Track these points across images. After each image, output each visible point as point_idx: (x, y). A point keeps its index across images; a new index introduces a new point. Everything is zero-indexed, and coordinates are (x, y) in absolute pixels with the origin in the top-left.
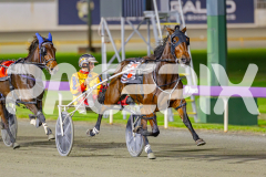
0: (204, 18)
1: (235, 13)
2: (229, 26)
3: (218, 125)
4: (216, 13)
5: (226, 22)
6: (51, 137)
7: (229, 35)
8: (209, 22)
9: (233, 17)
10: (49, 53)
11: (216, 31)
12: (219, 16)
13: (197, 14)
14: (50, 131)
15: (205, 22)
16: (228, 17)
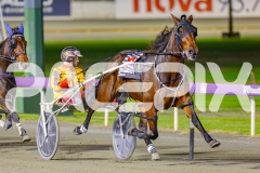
0: (21, 10)
1: (52, 6)
2: (46, 18)
3: (35, 116)
4: (33, 6)
5: (42, 14)
6: (26, 138)
7: (46, 27)
8: (26, 14)
9: (50, 10)
10: (19, 46)
11: (33, 24)
12: (36, 9)
13: (15, 7)
14: (24, 132)
15: (22, 15)
16: (45, 10)
